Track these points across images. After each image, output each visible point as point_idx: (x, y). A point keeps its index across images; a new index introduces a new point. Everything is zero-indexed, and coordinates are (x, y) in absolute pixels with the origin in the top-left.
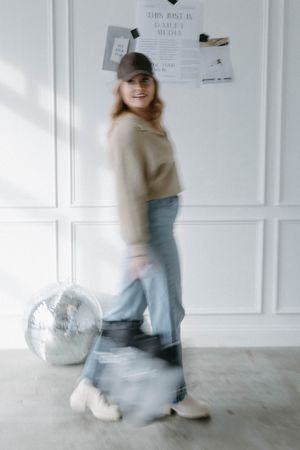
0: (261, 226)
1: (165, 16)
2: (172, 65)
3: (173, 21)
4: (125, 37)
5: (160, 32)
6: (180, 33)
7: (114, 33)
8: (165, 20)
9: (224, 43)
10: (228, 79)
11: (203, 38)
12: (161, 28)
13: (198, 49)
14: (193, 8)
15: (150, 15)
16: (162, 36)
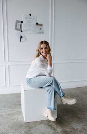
1: (29, 18)
2: (30, 30)
3: (30, 19)
4: (20, 23)
5: (28, 22)
6: (32, 22)
7: (17, 22)
8: (29, 19)
9: (42, 25)
10: (43, 33)
11: (37, 24)
12: (28, 21)
13: (36, 26)
14: (35, 17)
15: (25, 18)
16: (28, 23)
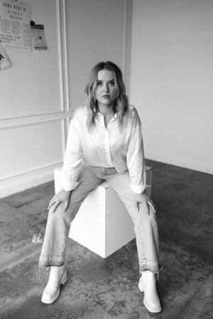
0: (63, 121)
1: (13, 7)
2: (19, 38)
3: (17, 11)
5: (11, 17)
6: (21, 19)
8: (13, 9)
9: (41, 27)
10: (46, 48)
11: (32, 23)
12: (11, 14)
13: (30, 30)
14: (26, 5)
15: (5, 5)
16: (12, 19)
